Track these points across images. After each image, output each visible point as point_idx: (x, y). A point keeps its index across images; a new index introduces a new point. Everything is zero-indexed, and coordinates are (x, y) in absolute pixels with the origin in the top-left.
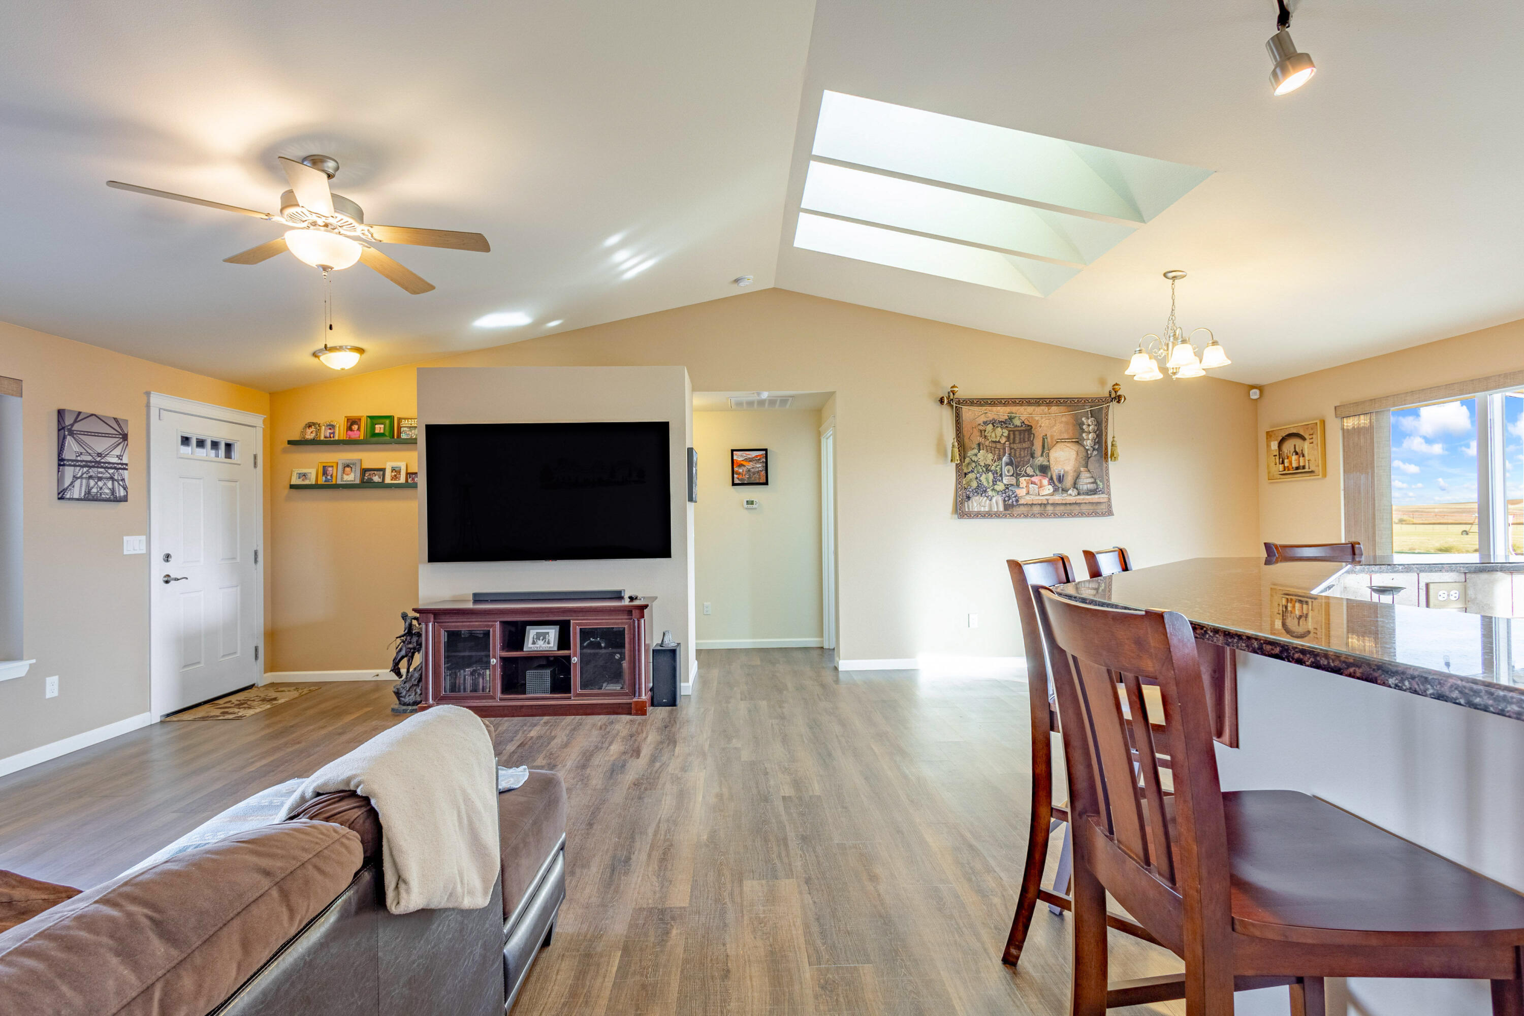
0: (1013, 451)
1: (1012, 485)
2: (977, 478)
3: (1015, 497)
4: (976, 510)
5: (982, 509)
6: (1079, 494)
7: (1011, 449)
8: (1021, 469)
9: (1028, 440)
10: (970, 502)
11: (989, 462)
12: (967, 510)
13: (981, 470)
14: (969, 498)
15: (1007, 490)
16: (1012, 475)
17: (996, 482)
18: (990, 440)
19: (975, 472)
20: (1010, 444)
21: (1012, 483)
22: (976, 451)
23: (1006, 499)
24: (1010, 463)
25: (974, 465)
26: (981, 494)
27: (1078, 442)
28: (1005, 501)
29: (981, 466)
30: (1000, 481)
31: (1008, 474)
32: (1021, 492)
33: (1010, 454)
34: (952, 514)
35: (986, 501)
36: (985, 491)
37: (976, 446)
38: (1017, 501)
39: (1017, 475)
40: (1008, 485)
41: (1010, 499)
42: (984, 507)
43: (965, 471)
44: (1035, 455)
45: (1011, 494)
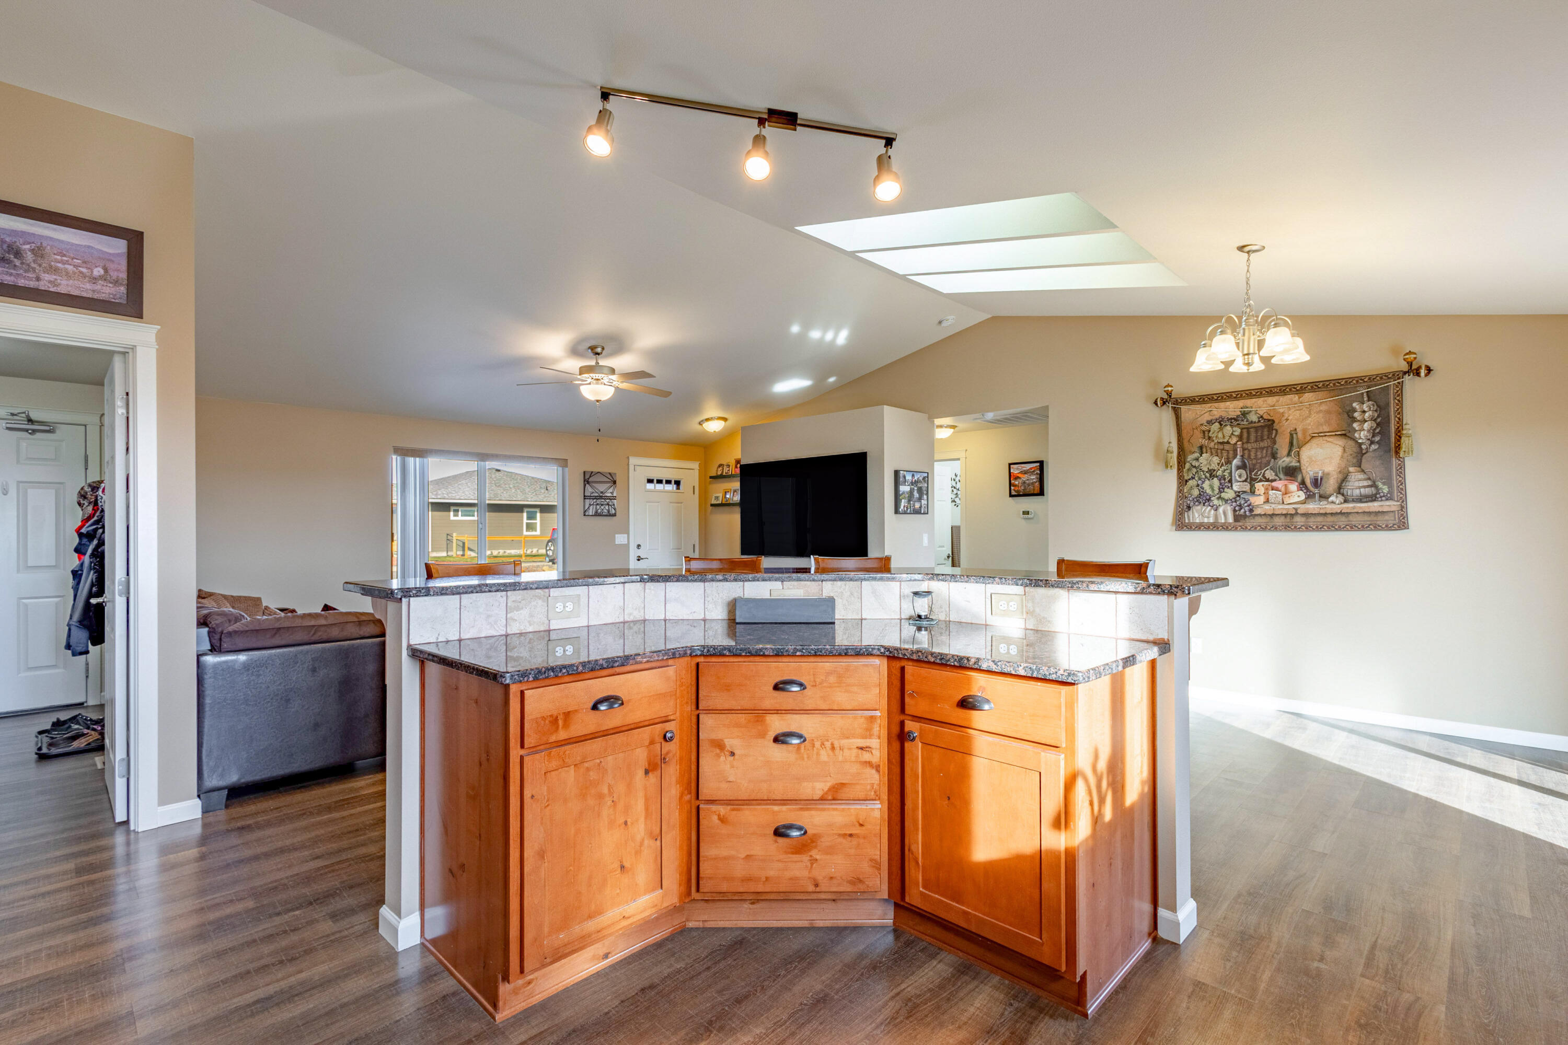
0: (1246, 452)
1: (1244, 492)
2: (1198, 485)
3: (1249, 506)
4: (1197, 521)
5: (1206, 520)
6: (1346, 501)
7: (1244, 449)
8: (1257, 473)
9: (1268, 438)
10: (1191, 512)
11: (1214, 466)
12: (1187, 521)
13: (1203, 476)
14: (1189, 508)
15: (1238, 498)
16: (1245, 481)
17: (1224, 489)
18: (1216, 441)
19: (1196, 478)
20: (1243, 444)
21: (1244, 490)
22: (1197, 455)
23: (1237, 508)
24: (1243, 466)
25: (1194, 470)
26: (1204, 504)
27: (1345, 435)
28: (1235, 511)
29: (1203, 471)
30: (1228, 488)
31: (1239, 479)
32: (1257, 500)
33: (1242, 456)
34: (1171, 526)
35: (1210, 511)
36: (1209, 500)
37: (1197, 450)
38: (1251, 510)
39: (1252, 481)
40: (1239, 492)
41: (1241, 509)
42: (1208, 517)
43: (1186, 478)
44: (1279, 456)
45: (1242, 502)
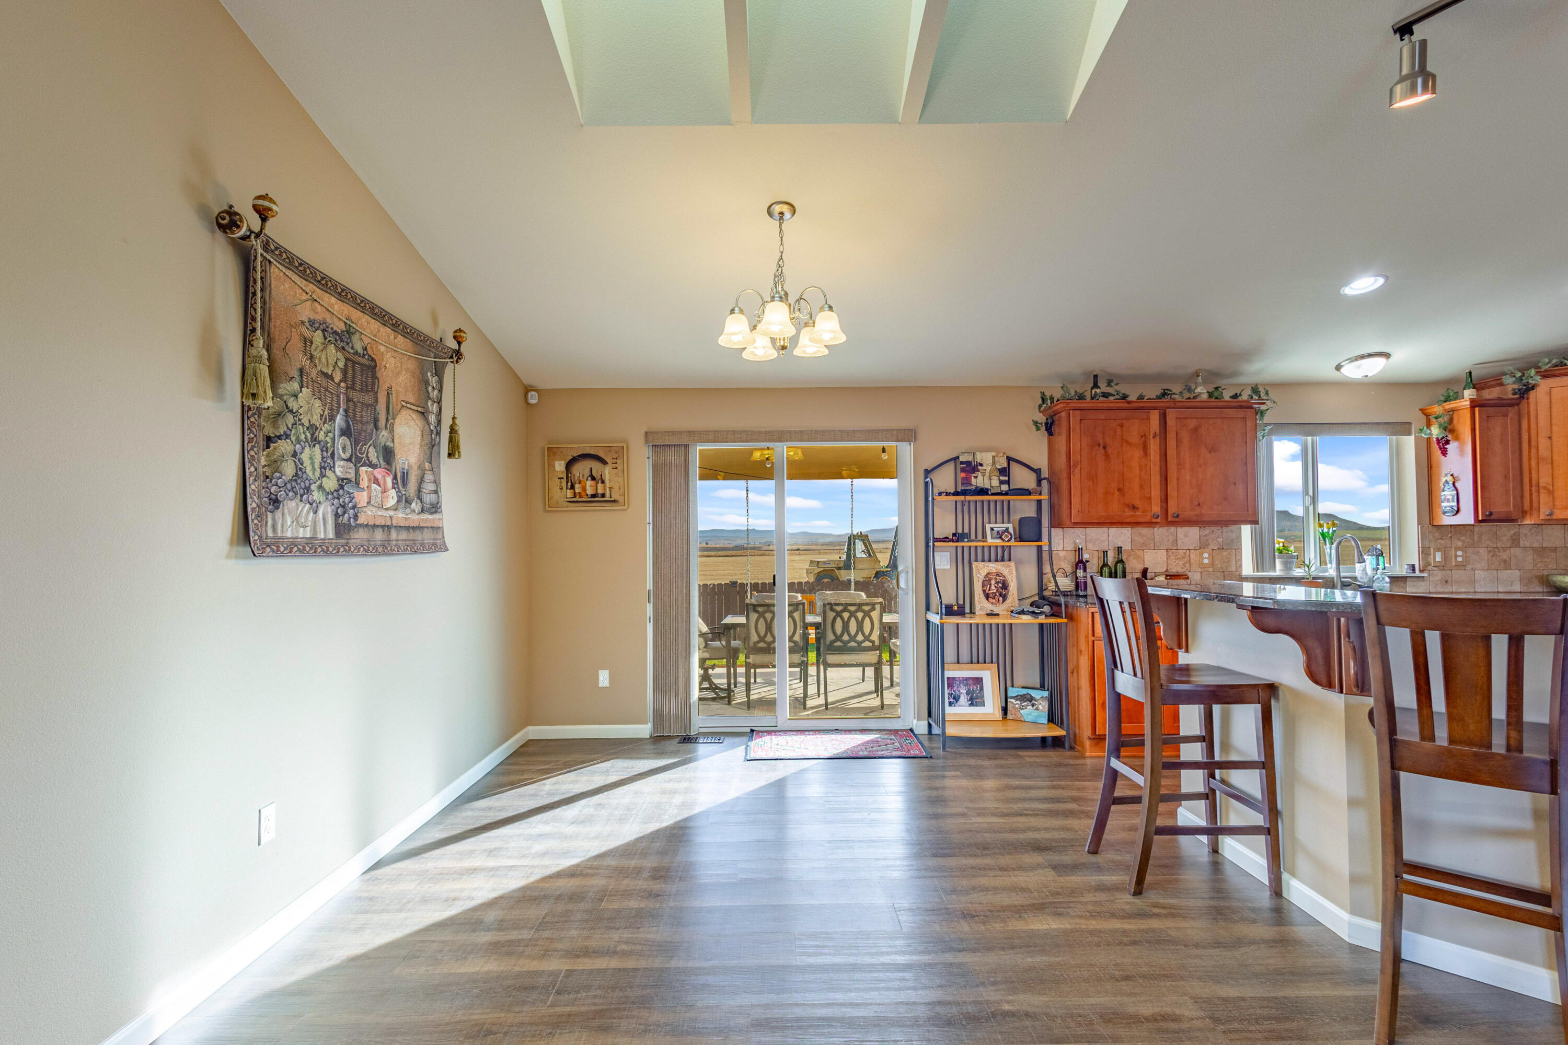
0: (351, 404)
1: (349, 481)
2: (295, 455)
3: (354, 507)
4: (289, 534)
5: (301, 533)
6: (423, 511)
7: (349, 400)
8: (361, 449)
9: (372, 391)
10: (278, 514)
11: (316, 420)
12: (270, 534)
13: (303, 437)
14: (275, 502)
15: (341, 492)
16: (349, 460)
17: (325, 469)
18: (319, 368)
19: (293, 439)
20: (347, 388)
21: (348, 476)
22: (296, 386)
23: (340, 511)
24: (346, 432)
25: (290, 419)
26: (302, 496)
27: (423, 413)
28: (337, 516)
29: (303, 425)
30: (330, 469)
31: (343, 456)
32: (361, 498)
33: (346, 411)
34: (231, 543)
35: (308, 512)
36: (308, 489)
37: (296, 374)
38: (356, 517)
39: (356, 460)
40: (343, 479)
41: (345, 513)
42: (304, 527)
43: (269, 431)
44: (378, 423)
45: (347, 500)
